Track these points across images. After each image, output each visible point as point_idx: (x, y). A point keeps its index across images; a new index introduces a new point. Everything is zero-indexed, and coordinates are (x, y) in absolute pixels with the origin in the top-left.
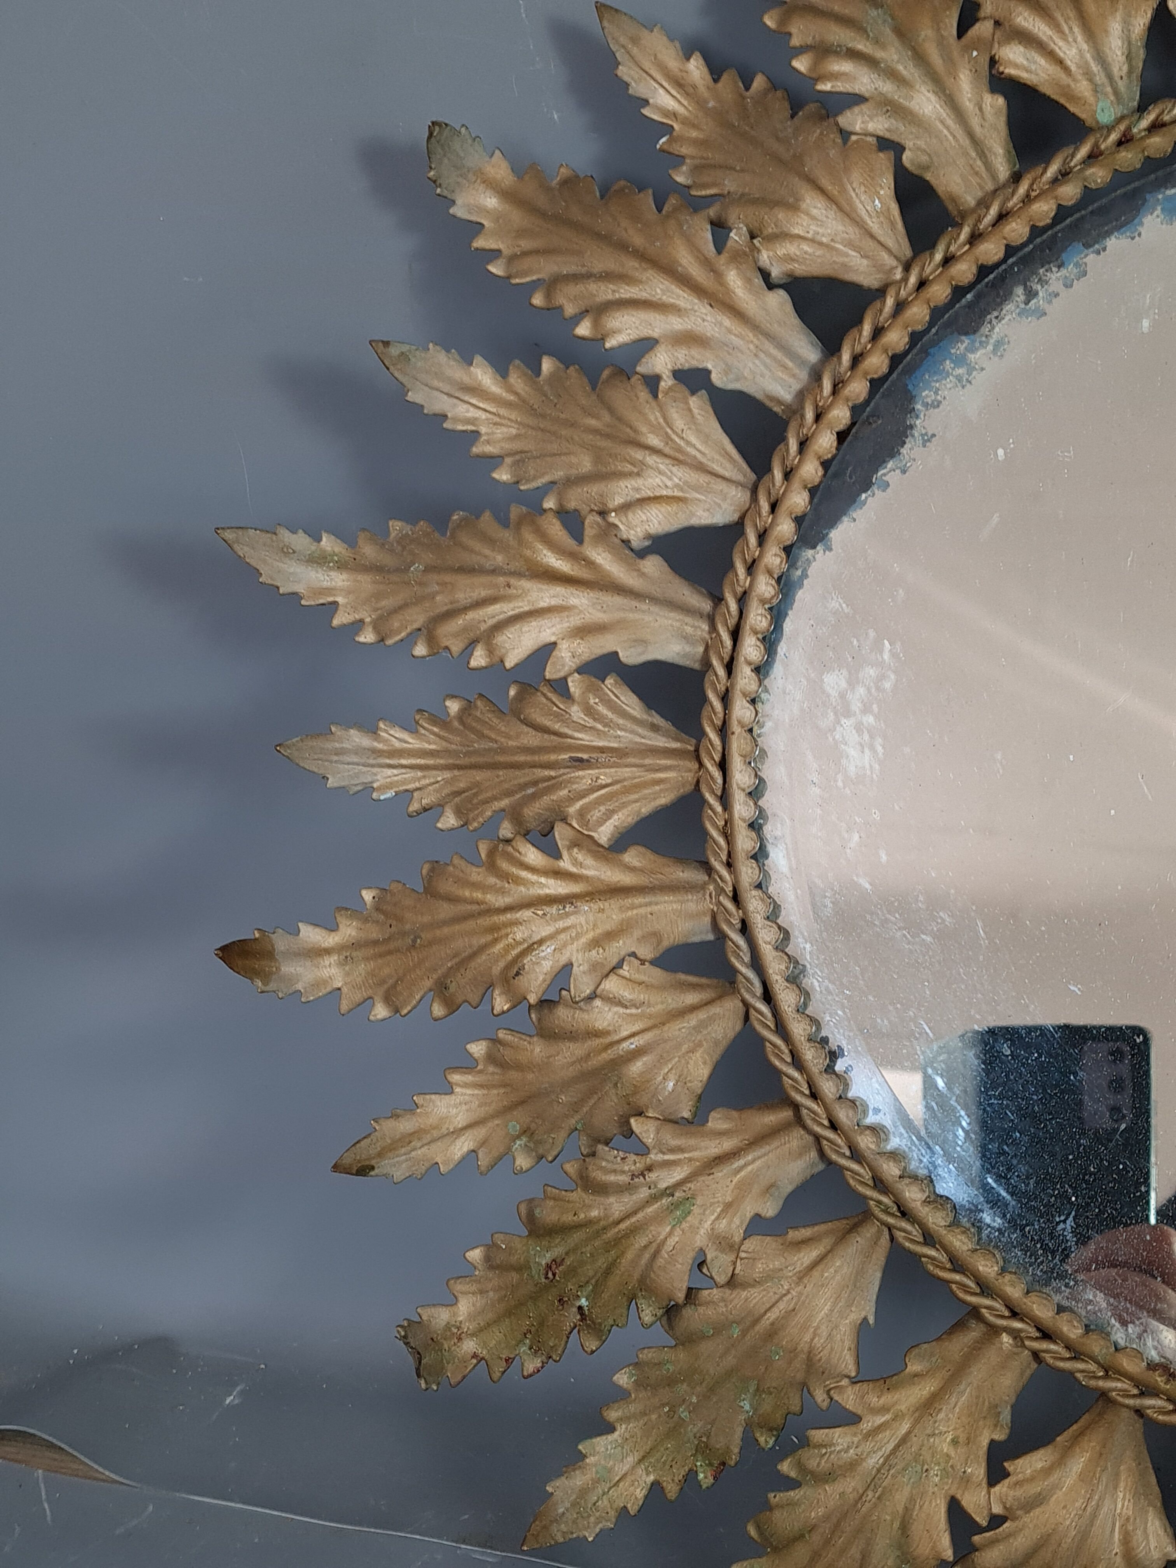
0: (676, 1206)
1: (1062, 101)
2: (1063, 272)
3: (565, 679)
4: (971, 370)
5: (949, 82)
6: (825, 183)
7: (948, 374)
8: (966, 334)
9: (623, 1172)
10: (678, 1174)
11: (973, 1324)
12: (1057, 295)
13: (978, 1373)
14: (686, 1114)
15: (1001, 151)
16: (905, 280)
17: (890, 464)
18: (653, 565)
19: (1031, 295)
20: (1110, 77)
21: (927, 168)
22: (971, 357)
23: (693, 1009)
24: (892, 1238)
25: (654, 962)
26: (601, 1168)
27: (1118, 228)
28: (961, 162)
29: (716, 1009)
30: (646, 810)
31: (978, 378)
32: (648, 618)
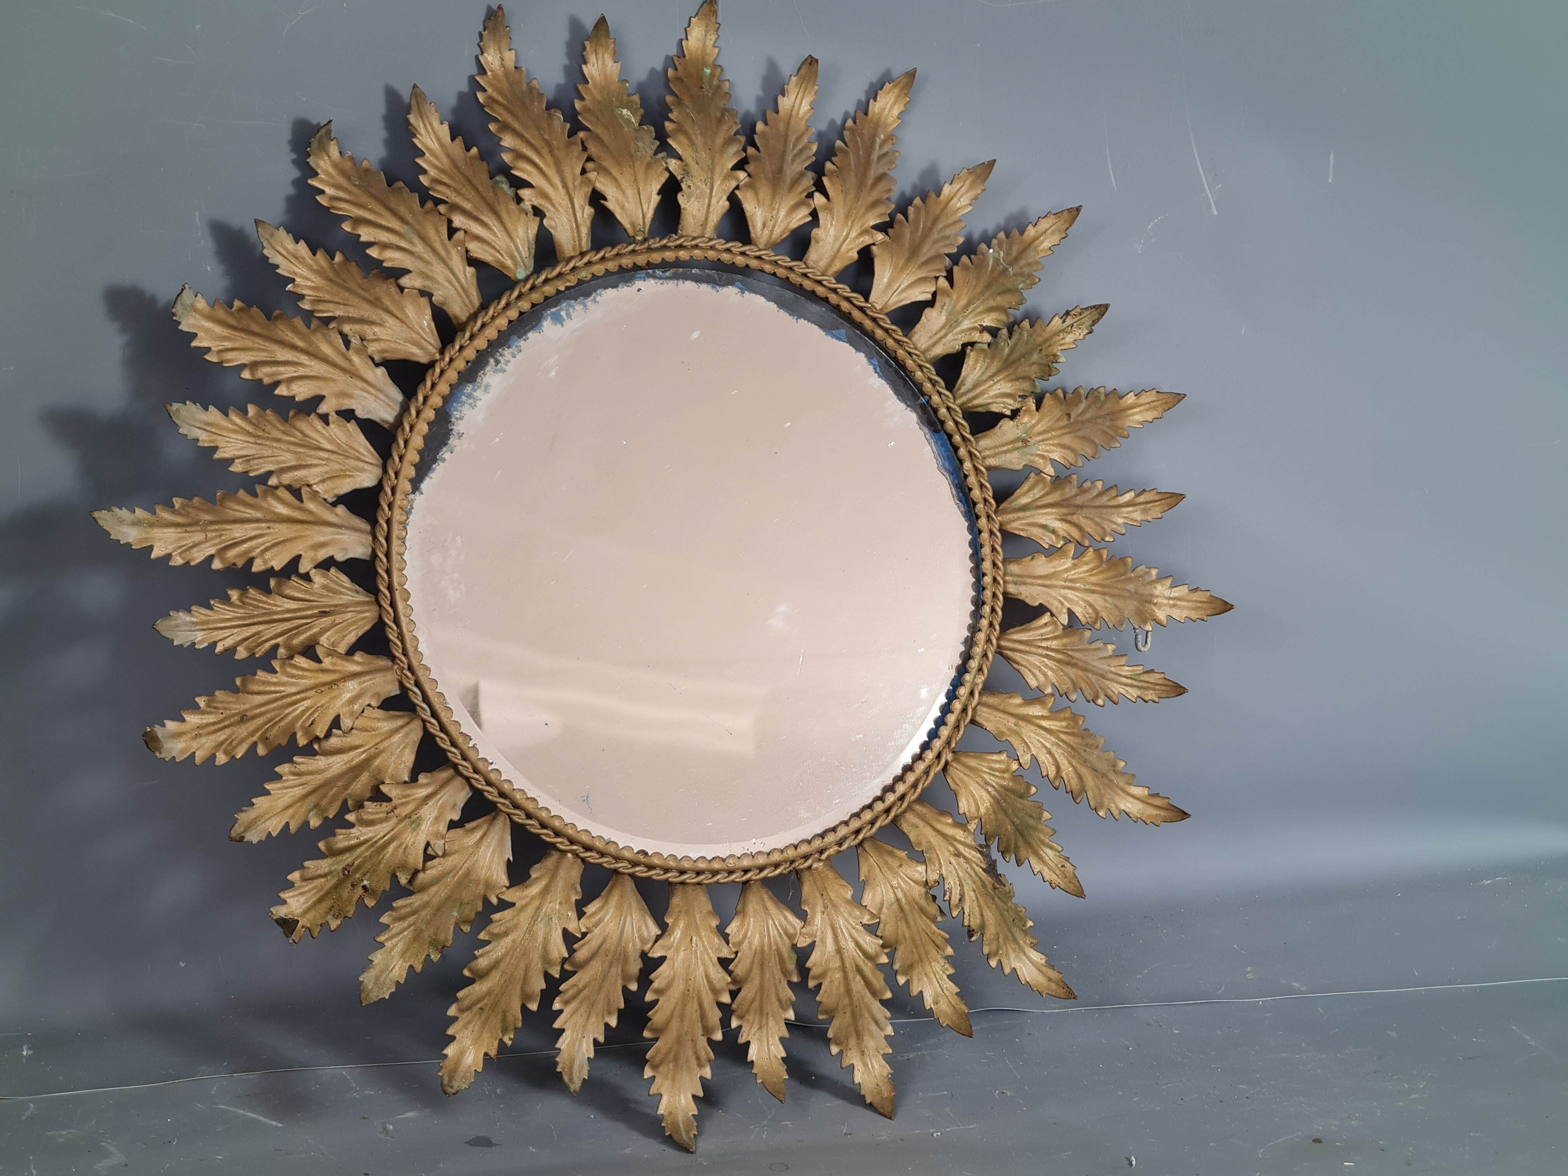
0: (412, 823)
1: (500, 269)
2: (511, 350)
3: (308, 573)
4: (475, 399)
5: (449, 262)
6: (396, 312)
7: (465, 403)
8: (470, 382)
9: (382, 812)
10: (410, 807)
11: (554, 852)
12: (509, 361)
13: (562, 873)
14: (407, 779)
15: (475, 294)
16: (443, 359)
17: (445, 449)
18: (341, 509)
19: (497, 362)
20: (521, 258)
21: (444, 304)
22: (475, 394)
23: (402, 727)
24: (511, 819)
25: (379, 708)
26: (369, 813)
27: (532, 328)
28: (459, 300)
29: (412, 726)
30: (360, 633)
31: (479, 404)
32: (345, 537)
